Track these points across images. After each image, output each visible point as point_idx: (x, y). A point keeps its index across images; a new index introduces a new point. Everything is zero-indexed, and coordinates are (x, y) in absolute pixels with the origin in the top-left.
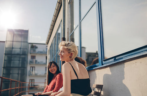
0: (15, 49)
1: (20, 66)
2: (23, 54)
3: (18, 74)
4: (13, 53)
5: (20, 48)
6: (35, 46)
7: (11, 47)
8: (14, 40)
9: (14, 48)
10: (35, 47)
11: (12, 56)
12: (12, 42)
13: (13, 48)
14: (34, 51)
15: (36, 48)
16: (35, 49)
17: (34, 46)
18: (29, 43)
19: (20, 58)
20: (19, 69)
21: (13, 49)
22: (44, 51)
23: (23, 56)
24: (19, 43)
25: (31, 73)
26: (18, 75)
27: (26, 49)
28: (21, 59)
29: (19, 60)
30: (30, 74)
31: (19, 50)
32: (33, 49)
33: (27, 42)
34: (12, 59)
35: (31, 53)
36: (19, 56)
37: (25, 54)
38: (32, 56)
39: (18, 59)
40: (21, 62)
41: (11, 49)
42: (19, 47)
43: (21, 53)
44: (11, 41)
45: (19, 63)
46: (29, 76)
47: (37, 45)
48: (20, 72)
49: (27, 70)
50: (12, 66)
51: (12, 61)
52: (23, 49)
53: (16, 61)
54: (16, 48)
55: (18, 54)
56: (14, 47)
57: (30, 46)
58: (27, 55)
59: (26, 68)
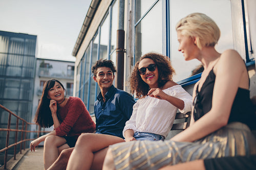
0: (12, 68)
1: (21, 97)
2: (26, 78)
3: (17, 111)
4: (8, 74)
5: (22, 67)
6: (49, 64)
7: (5, 64)
8: (11, 52)
9: (11, 66)
10: (47, 66)
11: (7, 79)
12: (6, 55)
13: (7, 65)
14: (47, 72)
15: (50, 67)
16: (47, 69)
17: (46, 64)
18: (38, 59)
19: (20, 83)
20: (18, 103)
21: (9, 68)
22: (63, 73)
23: (27, 81)
24: (20, 56)
26: (17, 113)
27: (33, 68)
28: (22, 86)
29: (19, 88)
31: (19, 69)
32: (45, 69)
33: (34, 56)
34: (7, 85)
35: (40, 77)
36: (19, 80)
37: (29, 77)
38: (41, 81)
39: (18, 86)
40: (21, 90)
41: (5, 67)
42: (20, 64)
43: (23, 76)
44: (5, 53)
45: (19, 92)
47: (51, 63)
48: (20, 109)
49: (32, 105)
50: (5, 96)
51: (6, 89)
52: (26, 68)
53: (12, 89)
54: (13, 66)
55: (17, 77)
56: (9, 64)
57: (39, 63)
58: (33, 78)
59: (31, 101)
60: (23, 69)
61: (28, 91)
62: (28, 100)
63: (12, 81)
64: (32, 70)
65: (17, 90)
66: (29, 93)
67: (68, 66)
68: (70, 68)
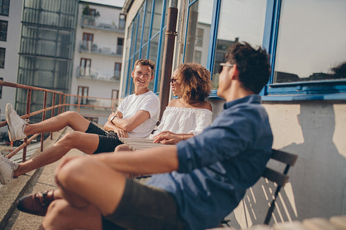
0: (46, 13)
1: (58, 54)
2: (64, 28)
3: (53, 72)
4: (42, 22)
5: (59, 13)
6: (95, 10)
7: (38, 7)
9: (45, 11)
10: (93, 12)
11: (41, 29)
13: (41, 10)
14: (92, 22)
15: (97, 15)
16: (93, 17)
17: (92, 10)
18: (80, 1)
19: (58, 35)
20: (55, 61)
21: (43, 13)
22: (114, 24)
23: (66, 32)
25: (82, 74)
26: (54, 74)
27: (74, 16)
28: (59, 39)
29: (56, 41)
30: (80, 75)
31: (56, 16)
32: (89, 16)
34: (40, 36)
35: (83, 27)
36: (55, 30)
37: (69, 27)
38: (84, 34)
39: (55, 38)
40: (59, 44)
41: (37, 12)
42: (56, 9)
43: (61, 25)
45: (56, 47)
46: (78, 78)
47: (98, 9)
48: (57, 69)
49: (73, 65)
50: (39, 52)
51: (40, 42)
52: (65, 14)
53: (48, 42)
55: (53, 27)
56: (43, 7)
57: (81, 8)
58: (73, 29)
59: (71, 60)
60: (61, 15)
61: (67, 47)
62: (67, 59)
63: (47, 31)
64: (72, 18)
65: (54, 44)
66: (69, 49)
67: (121, 14)
68: (122, 17)
